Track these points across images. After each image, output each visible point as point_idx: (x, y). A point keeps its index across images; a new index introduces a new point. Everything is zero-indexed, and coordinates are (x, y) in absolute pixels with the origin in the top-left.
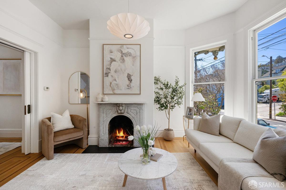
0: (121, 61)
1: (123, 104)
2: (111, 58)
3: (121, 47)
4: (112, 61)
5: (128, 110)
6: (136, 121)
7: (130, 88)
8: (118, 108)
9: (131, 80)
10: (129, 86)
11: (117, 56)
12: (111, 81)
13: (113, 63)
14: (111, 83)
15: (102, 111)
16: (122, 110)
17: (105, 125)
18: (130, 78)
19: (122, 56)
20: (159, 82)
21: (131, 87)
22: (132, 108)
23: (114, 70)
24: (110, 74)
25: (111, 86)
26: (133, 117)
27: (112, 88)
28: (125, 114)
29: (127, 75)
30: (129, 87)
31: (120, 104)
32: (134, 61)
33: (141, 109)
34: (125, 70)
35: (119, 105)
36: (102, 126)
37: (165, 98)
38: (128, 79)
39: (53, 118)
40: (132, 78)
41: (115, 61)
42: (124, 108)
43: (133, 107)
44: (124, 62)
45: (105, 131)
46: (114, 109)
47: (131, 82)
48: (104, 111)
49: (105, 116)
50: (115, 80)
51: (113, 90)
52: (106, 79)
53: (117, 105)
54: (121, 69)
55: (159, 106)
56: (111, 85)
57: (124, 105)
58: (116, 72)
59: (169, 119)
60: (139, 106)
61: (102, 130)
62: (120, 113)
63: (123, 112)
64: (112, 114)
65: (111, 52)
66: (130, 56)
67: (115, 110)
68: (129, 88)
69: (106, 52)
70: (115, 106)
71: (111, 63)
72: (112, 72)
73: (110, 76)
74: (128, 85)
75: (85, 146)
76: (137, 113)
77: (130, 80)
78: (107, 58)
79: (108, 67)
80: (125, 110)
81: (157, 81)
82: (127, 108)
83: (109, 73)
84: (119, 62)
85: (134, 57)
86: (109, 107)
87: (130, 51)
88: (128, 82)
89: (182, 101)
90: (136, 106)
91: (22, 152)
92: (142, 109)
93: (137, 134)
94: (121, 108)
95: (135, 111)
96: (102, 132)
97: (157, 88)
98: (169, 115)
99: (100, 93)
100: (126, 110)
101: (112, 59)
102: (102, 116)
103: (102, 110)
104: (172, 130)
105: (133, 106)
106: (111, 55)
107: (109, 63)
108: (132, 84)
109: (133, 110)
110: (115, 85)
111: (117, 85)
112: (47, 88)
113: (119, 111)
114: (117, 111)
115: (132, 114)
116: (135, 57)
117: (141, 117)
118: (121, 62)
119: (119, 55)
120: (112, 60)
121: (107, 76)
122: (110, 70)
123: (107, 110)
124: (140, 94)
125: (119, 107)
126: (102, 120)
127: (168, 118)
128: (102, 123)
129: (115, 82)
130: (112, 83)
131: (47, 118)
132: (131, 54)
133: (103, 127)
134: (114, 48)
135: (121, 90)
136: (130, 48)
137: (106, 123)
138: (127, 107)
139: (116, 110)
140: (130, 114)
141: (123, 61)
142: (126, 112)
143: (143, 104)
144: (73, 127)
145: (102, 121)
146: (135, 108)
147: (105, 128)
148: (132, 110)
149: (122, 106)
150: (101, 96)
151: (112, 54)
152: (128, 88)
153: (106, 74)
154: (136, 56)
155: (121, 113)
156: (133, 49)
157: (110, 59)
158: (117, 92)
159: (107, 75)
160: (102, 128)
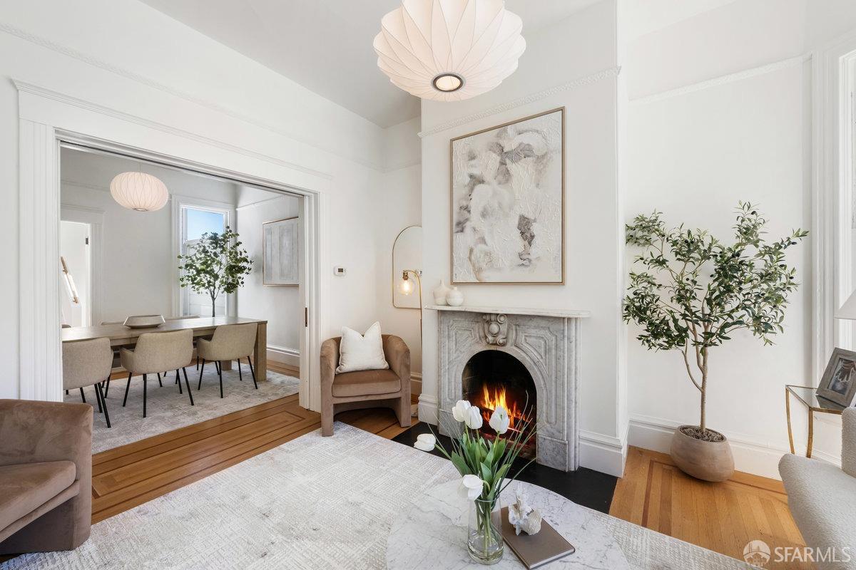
0: (500, 177)
1: (502, 315)
2: (471, 176)
3: (498, 136)
4: (474, 185)
5: (517, 335)
6: (545, 375)
7: (528, 264)
8: (486, 326)
9: (532, 237)
10: (524, 257)
11: (488, 164)
12: (472, 245)
13: (479, 188)
14: (471, 251)
15: (447, 333)
16: (497, 334)
17: (453, 375)
18: (529, 229)
19: (503, 163)
20: (654, 236)
21: (530, 261)
22: (533, 332)
23: (481, 209)
24: (468, 224)
25: (470, 260)
26: (536, 360)
27: (474, 266)
28: (510, 350)
29: (517, 223)
30: (524, 259)
31: (490, 314)
32: (539, 172)
33: (564, 337)
34: (511, 208)
35: (488, 318)
36: (447, 376)
37: (679, 300)
38: (522, 233)
39: (344, 338)
40: (535, 229)
41: (482, 182)
42: (504, 328)
43: (535, 327)
44: (507, 181)
45: (453, 391)
46: (478, 328)
47: (530, 243)
48: (451, 333)
49: (454, 346)
50: (483, 241)
51: (478, 271)
52: (459, 238)
53: (484, 318)
54: (500, 205)
55: (642, 328)
56: (473, 258)
57: (502, 319)
58: (484, 214)
59: (703, 389)
60: (554, 327)
61: (447, 387)
62: (492, 344)
63: (501, 341)
64: (470, 345)
65: (472, 157)
66: (528, 156)
67: (479, 332)
68: (524, 262)
69: (459, 161)
70: (480, 319)
71: (472, 190)
72: (475, 218)
73: (468, 230)
74: (520, 255)
75: (406, 421)
76: (550, 350)
77: (529, 235)
78: (462, 179)
79: (465, 203)
80: (510, 336)
81: (646, 233)
82: (516, 330)
83: (467, 220)
84: (495, 183)
85: (541, 159)
86: (465, 323)
87: (526, 139)
88: (519, 244)
89: (780, 314)
90: (543, 323)
91: (301, 404)
92: (569, 339)
93: (548, 422)
94: (494, 328)
95: (543, 342)
96: (447, 393)
97: (642, 259)
98: (703, 369)
99: (443, 282)
100: (512, 336)
101: (475, 178)
102: (447, 347)
103: (447, 328)
104: (722, 438)
105: (533, 323)
106: (472, 166)
107: (465, 191)
108: (535, 251)
109: (534, 336)
110: (482, 255)
111: (488, 254)
112: (341, 270)
113: (490, 338)
114: (486, 337)
115: (532, 349)
116: (543, 156)
117: (563, 366)
118: (500, 183)
119: (495, 159)
120: (476, 180)
121: (462, 231)
122: (469, 212)
123: (459, 330)
124: (562, 283)
125: (489, 322)
126: (447, 357)
127: (700, 385)
128: (447, 368)
129: (482, 246)
130: (475, 251)
131: (334, 339)
132: (531, 150)
133: (449, 379)
134: (479, 143)
135: (499, 269)
136: (526, 131)
137: (455, 367)
138: (514, 327)
139: (482, 334)
140: (526, 349)
141: (505, 175)
142: (511, 341)
143: (569, 319)
144: (386, 365)
145: (447, 363)
146: (542, 333)
147: (453, 383)
148: (530, 336)
149: (499, 324)
150: (445, 288)
151: (473, 162)
152: (522, 262)
153: (459, 224)
154: (546, 154)
155: (496, 344)
156: (537, 131)
157: (468, 179)
158: (489, 276)
159: (460, 226)
160: (447, 380)
